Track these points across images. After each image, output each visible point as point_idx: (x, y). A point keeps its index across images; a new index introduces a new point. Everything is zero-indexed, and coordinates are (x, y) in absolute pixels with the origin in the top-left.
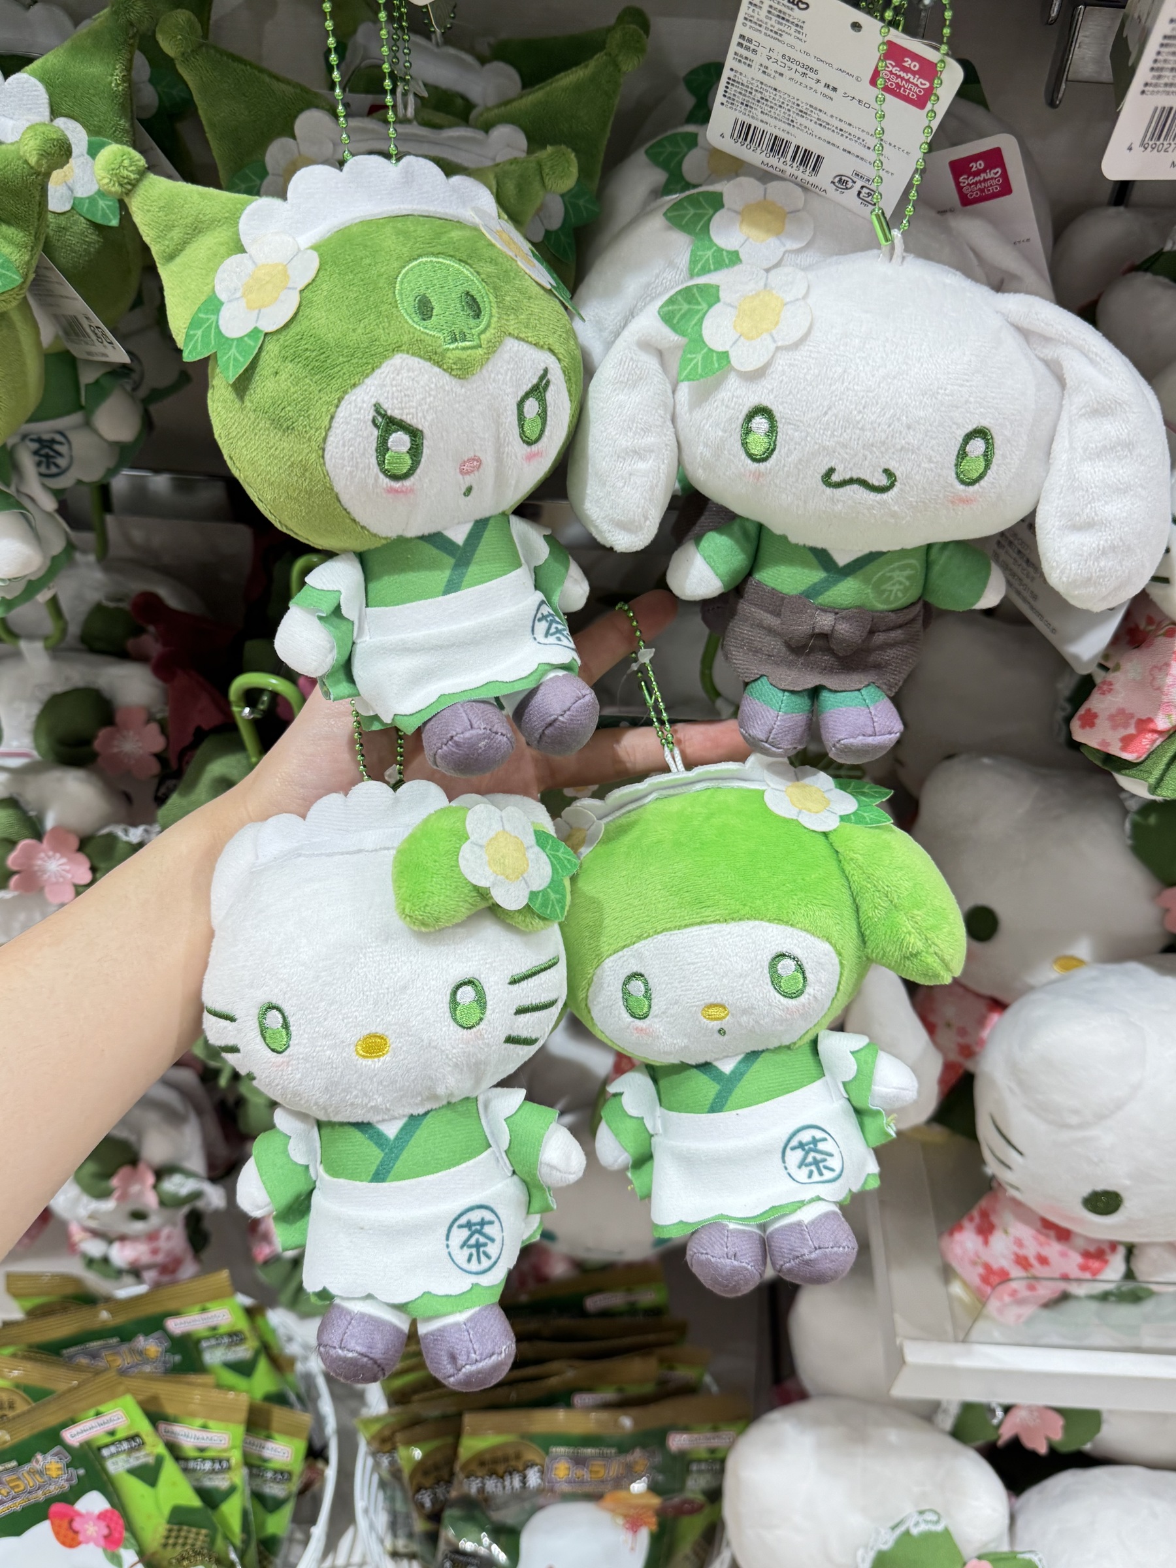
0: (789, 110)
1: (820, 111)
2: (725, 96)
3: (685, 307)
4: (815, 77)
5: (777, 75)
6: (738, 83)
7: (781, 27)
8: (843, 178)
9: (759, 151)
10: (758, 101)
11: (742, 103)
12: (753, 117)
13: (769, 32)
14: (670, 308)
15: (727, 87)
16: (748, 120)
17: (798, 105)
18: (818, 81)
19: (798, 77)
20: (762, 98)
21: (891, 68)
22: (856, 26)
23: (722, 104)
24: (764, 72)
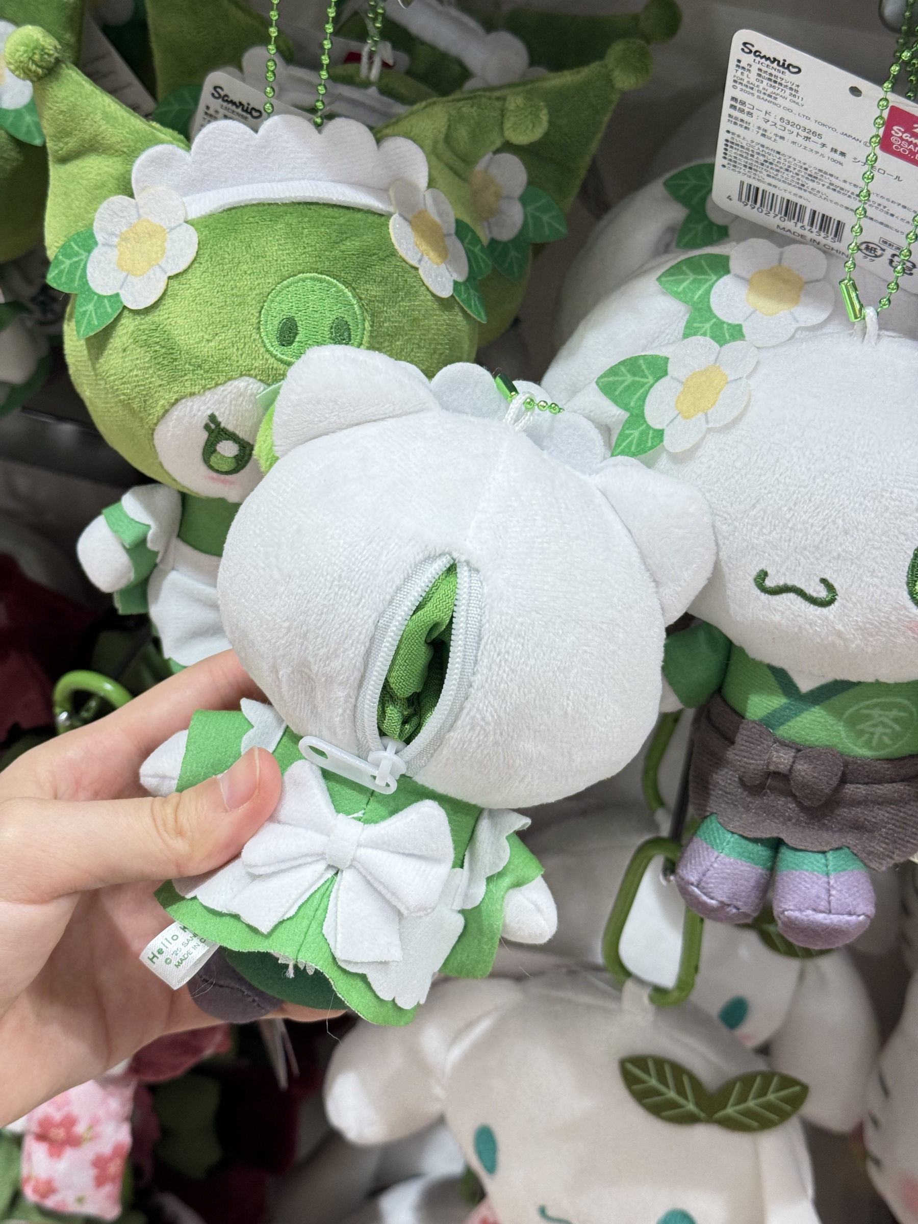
0: (797, 174)
1: (831, 175)
2: (725, 158)
3: (629, 379)
4: (820, 141)
5: (778, 138)
6: (738, 145)
7: (775, 91)
8: (871, 245)
9: (772, 214)
10: (762, 164)
11: (745, 166)
12: (759, 180)
13: (762, 96)
14: (611, 379)
15: (726, 149)
16: (755, 183)
17: (806, 169)
18: (824, 145)
19: (800, 140)
20: (766, 161)
21: (900, 134)
22: (855, 91)
23: (724, 166)
24: (763, 135)
